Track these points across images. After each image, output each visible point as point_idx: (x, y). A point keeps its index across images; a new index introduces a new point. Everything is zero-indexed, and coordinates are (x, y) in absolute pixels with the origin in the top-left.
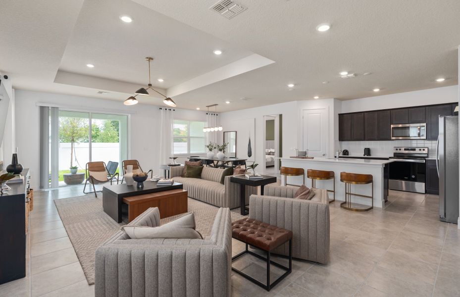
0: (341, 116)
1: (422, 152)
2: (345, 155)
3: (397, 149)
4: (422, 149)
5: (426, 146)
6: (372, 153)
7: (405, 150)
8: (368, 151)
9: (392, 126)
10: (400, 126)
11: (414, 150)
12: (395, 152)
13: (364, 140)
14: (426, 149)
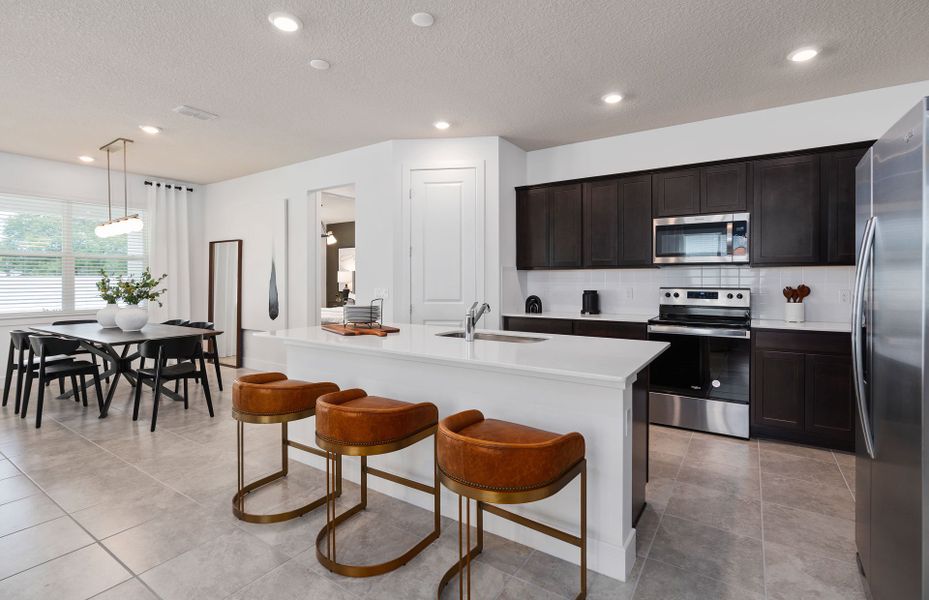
0: (522, 193)
1: (736, 302)
2: (533, 311)
3: (668, 295)
4: (735, 293)
5: (744, 283)
6: (603, 307)
7: (691, 295)
8: (592, 301)
9: (656, 222)
10: (672, 221)
11: (714, 296)
12: (663, 303)
13: (581, 266)
14: (746, 294)
